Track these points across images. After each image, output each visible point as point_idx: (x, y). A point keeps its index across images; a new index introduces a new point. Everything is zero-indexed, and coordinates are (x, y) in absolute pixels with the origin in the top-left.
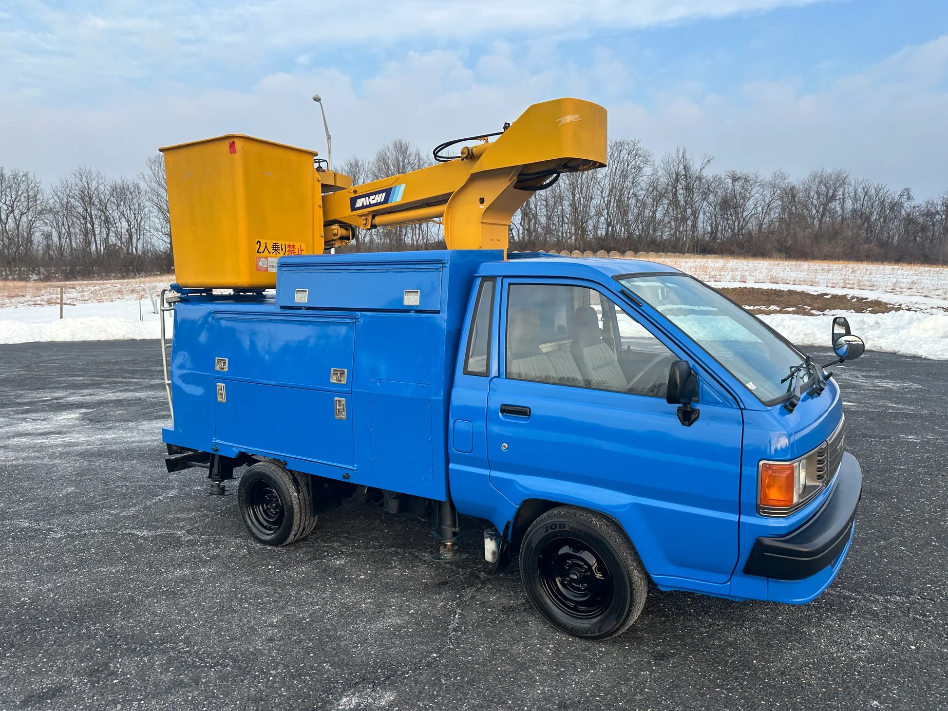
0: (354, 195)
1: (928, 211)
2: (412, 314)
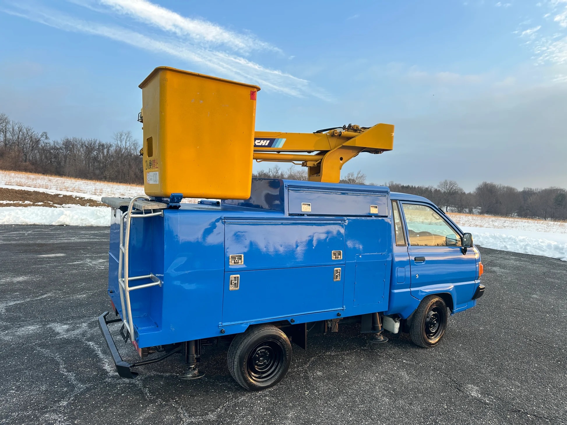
1: (55, 147)
2: (374, 218)
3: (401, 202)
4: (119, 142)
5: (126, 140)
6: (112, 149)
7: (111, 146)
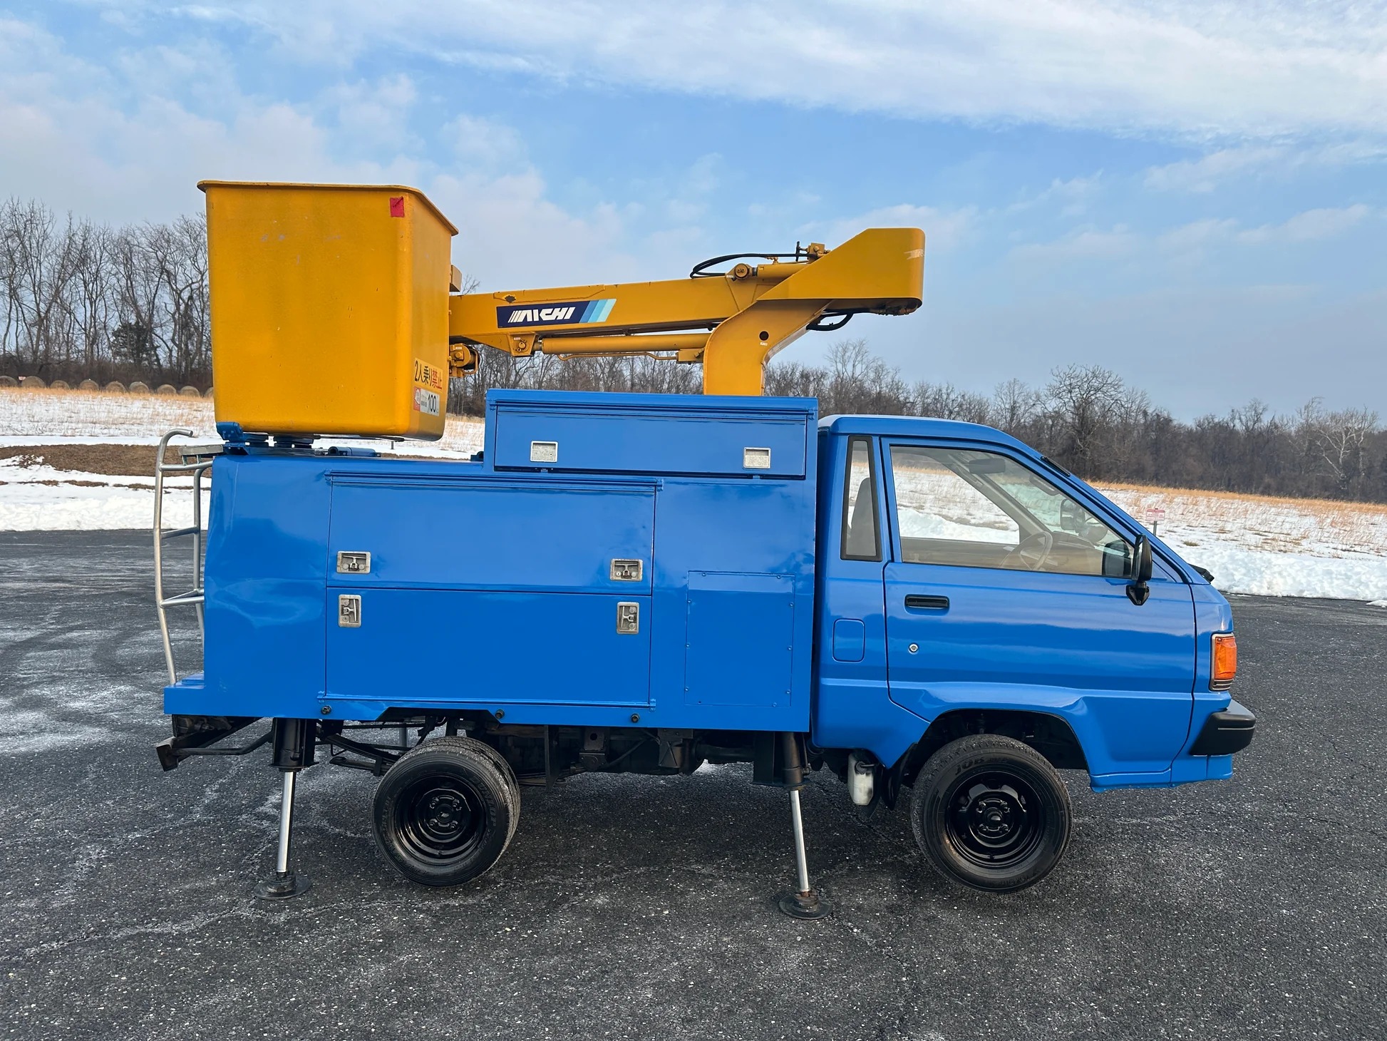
0: (507, 304)
2: (756, 481)
3: (886, 442)
4: (840, 366)
5: (855, 361)
6: (827, 383)
7: (823, 375)
